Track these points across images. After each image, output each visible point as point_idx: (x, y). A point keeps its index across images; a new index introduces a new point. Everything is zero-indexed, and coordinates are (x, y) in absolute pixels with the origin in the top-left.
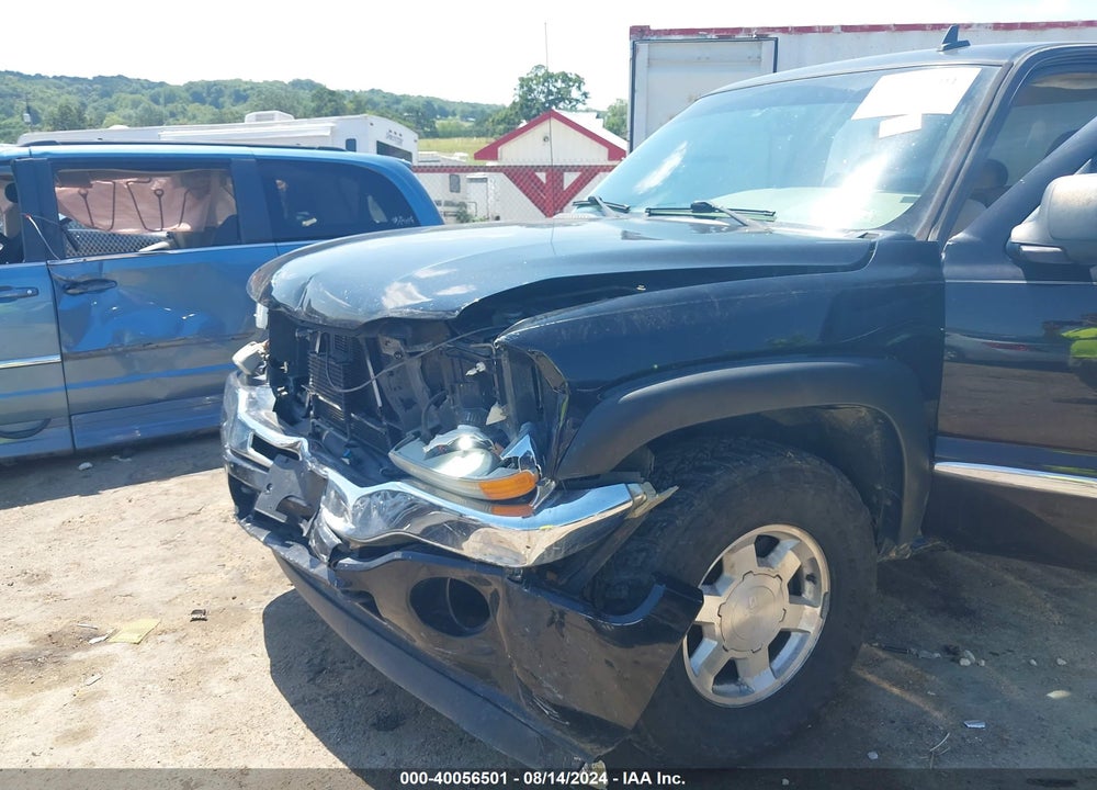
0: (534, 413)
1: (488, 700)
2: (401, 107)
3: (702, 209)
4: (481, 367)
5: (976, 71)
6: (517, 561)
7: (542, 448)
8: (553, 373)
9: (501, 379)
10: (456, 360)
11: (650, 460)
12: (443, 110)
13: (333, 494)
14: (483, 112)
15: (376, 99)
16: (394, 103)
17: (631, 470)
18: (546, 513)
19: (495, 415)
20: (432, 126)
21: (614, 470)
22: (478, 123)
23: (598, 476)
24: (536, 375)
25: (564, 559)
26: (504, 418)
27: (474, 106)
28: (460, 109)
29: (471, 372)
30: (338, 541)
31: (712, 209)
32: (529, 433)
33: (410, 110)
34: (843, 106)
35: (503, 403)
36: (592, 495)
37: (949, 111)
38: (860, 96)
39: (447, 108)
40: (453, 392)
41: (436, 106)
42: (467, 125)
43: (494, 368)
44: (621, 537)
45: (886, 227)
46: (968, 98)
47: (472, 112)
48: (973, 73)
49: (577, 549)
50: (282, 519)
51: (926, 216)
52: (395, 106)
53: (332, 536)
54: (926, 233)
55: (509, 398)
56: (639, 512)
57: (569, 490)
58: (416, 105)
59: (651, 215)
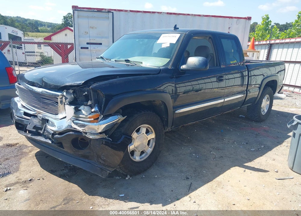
0: (97, 102)
1: (89, 163)
2: (27, 23)
3: (127, 61)
4: (86, 93)
5: (180, 35)
6: (96, 132)
7: (100, 109)
8: (102, 94)
9: (91, 96)
10: (80, 92)
11: (121, 111)
12: (41, 24)
13: (50, 122)
14: (54, 25)
15: (19, 19)
16: (25, 21)
17: (118, 113)
18: (101, 122)
19: (89, 103)
20: (37, 28)
21: (114, 113)
22: (52, 29)
23: (111, 114)
24: (98, 94)
25: (105, 131)
26: (91, 103)
27: (51, 23)
28: (46, 24)
29: (84, 94)
30: (53, 132)
31: (130, 61)
32: (97, 106)
33: (30, 24)
34: (155, 40)
35: (91, 100)
36: (111, 118)
37: (175, 43)
38: (158, 38)
39: (42, 24)
40: (79, 99)
41: (39, 23)
42: (49, 29)
43: (89, 93)
44: (116, 127)
45: (163, 66)
46: (178, 40)
47: (51, 25)
48: (179, 35)
49: (108, 129)
50: (35, 130)
51: (171, 64)
52: (25, 22)
53: (52, 131)
54: (171, 67)
55: (92, 99)
56: (120, 121)
57: (105, 117)
58: (32, 22)
59: (116, 61)
